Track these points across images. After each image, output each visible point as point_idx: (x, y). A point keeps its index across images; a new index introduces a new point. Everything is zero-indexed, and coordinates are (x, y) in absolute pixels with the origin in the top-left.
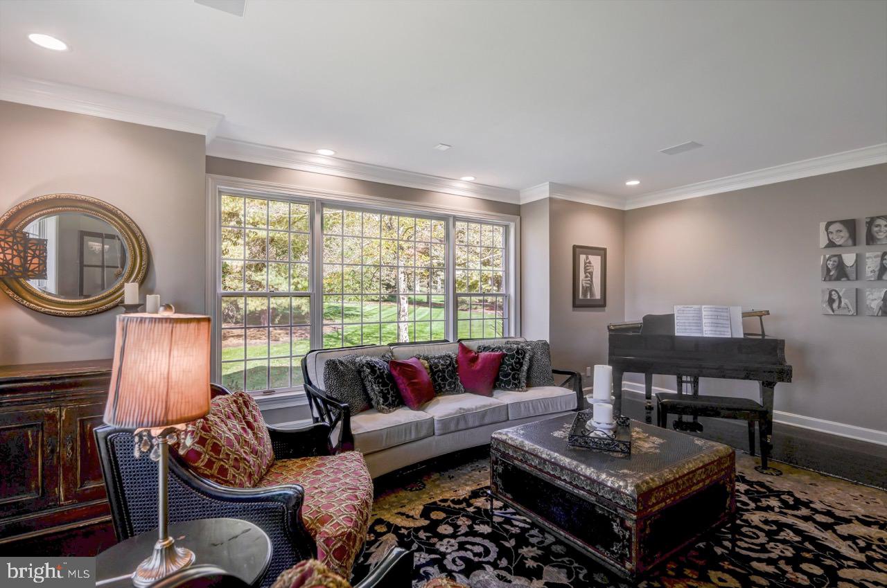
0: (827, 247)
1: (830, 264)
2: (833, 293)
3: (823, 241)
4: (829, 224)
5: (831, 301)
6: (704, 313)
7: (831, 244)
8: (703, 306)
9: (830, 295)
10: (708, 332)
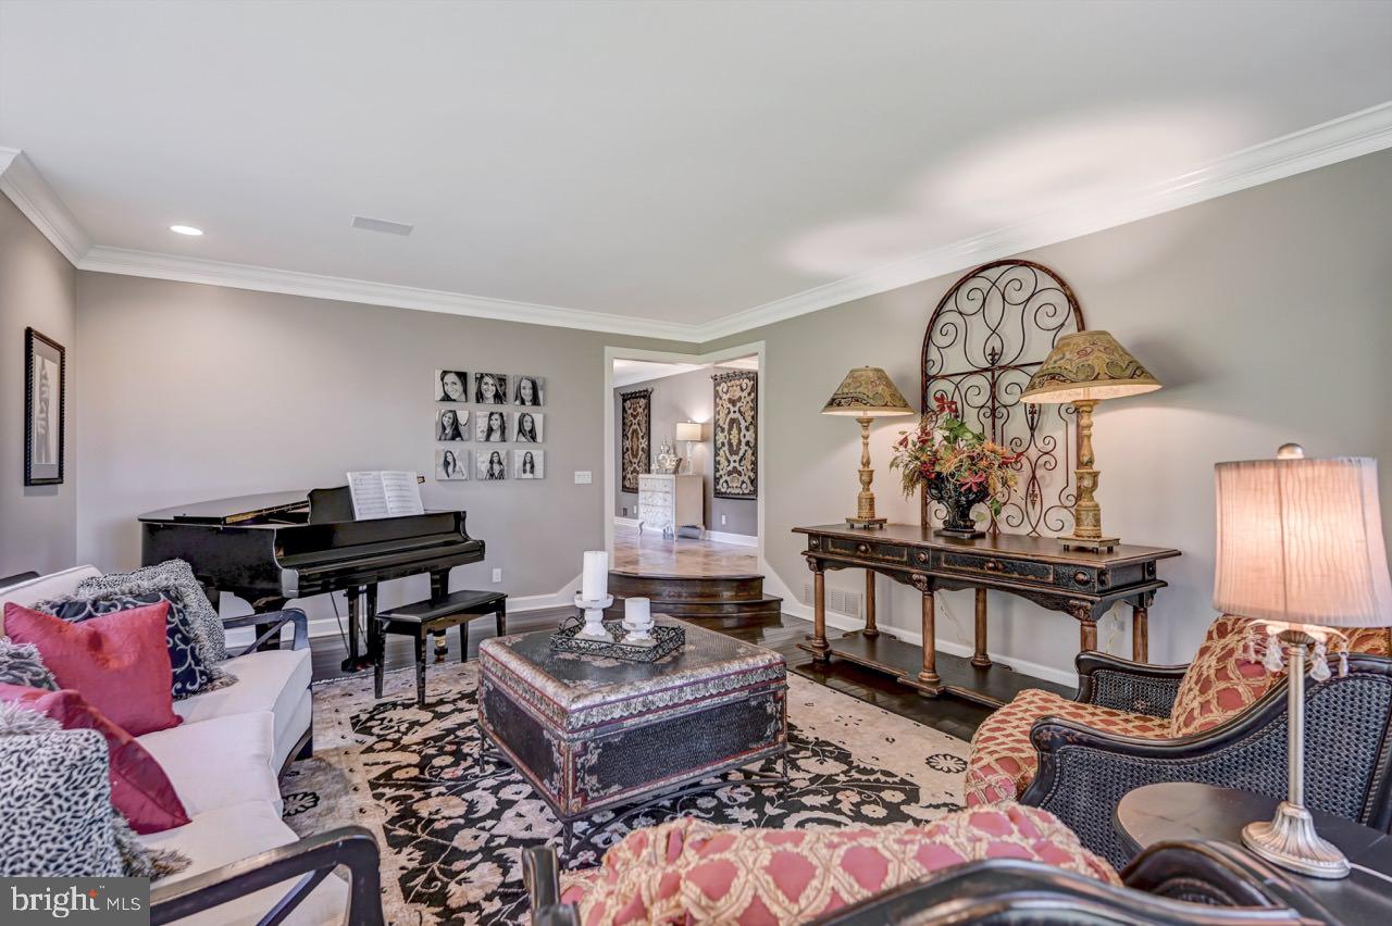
0: (443, 400)
1: (446, 420)
2: (448, 454)
3: (440, 394)
4: (445, 373)
5: (446, 464)
6: (385, 483)
7: (447, 398)
8: (383, 472)
9: (446, 457)
10: (393, 510)
